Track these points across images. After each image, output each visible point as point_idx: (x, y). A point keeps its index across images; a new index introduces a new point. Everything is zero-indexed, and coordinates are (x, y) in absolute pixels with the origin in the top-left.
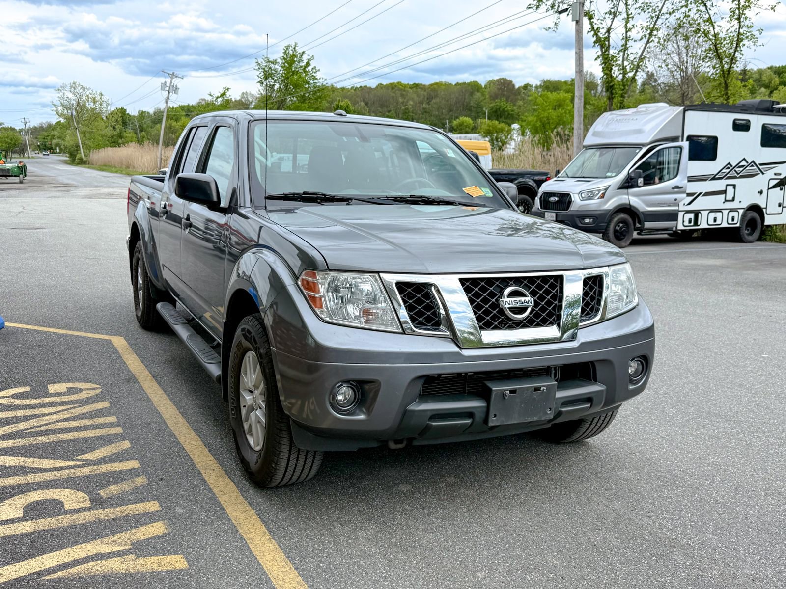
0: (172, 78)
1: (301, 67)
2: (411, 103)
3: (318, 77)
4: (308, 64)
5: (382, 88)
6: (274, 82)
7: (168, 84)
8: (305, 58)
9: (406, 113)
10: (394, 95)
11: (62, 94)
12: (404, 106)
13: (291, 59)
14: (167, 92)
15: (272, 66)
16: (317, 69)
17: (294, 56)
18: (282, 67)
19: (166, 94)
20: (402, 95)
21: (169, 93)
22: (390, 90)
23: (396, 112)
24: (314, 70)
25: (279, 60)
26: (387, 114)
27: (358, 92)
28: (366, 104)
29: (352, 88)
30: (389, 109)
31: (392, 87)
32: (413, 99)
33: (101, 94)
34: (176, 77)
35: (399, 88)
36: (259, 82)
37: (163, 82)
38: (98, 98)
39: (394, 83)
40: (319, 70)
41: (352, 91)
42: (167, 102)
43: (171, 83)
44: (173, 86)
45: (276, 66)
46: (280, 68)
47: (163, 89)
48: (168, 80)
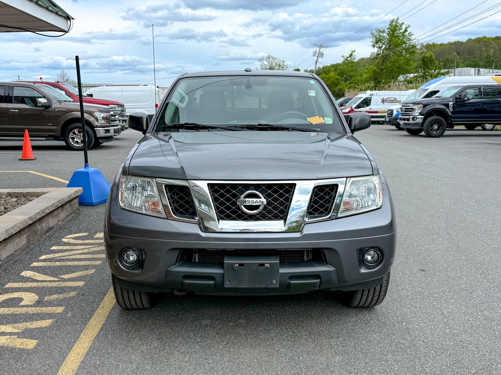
0: (320, 48)
1: (401, 33)
2: (492, 50)
3: (412, 39)
4: (406, 31)
5: (470, 42)
6: (383, 45)
7: (317, 52)
8: (404, 27)
9: (488, 58)
10: (479, 46)
11: (262, 63)
12: (487, 53)
13: (394, 28)
14: (317, 57)
15: (381, 34)
16: (412, 33)
17: (396, 26)
18: (388, 34)
19: (315, 58)
20: (486, 46)
21: (318, 58)
22: (477, 42)
23: (480, 58)
24: (410, 34)
25: (386, 30)
26: (473, 59)
27: (452, 46)
28: (458, 53)
29: (448, 43)
30: (475, 56)
31: (479, 40)
32: (494, 48)
33: (283, 62)
34: (323, 47)
35: (484, 41)
36: (372, 46)
37: (315, 51)
38: (281, 64)
39: (480, 38)
40: (413, 34)
41: (448, 45)
42: (316, 64)
43: (319, 51)
44: (320, 53)
45: (384, 34)
46: (386, 35)
47: (314, 55)
48: (318, 49)
